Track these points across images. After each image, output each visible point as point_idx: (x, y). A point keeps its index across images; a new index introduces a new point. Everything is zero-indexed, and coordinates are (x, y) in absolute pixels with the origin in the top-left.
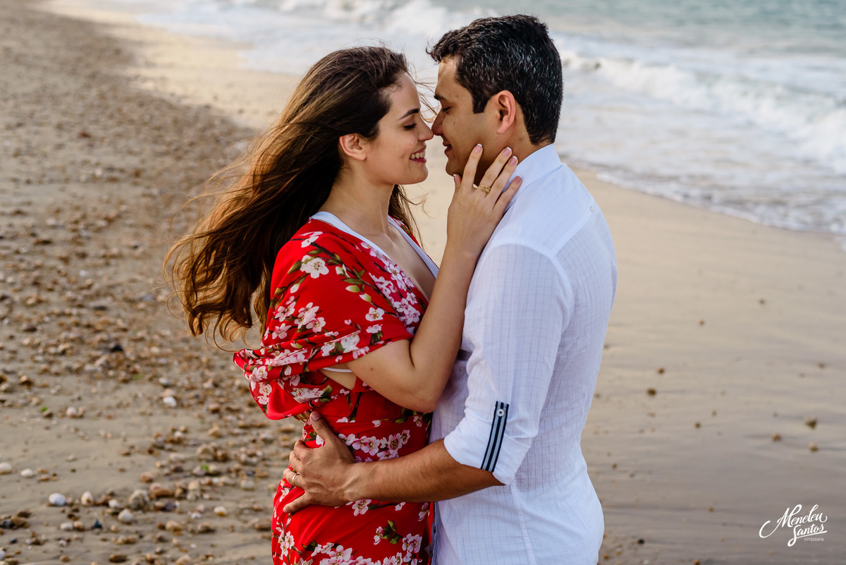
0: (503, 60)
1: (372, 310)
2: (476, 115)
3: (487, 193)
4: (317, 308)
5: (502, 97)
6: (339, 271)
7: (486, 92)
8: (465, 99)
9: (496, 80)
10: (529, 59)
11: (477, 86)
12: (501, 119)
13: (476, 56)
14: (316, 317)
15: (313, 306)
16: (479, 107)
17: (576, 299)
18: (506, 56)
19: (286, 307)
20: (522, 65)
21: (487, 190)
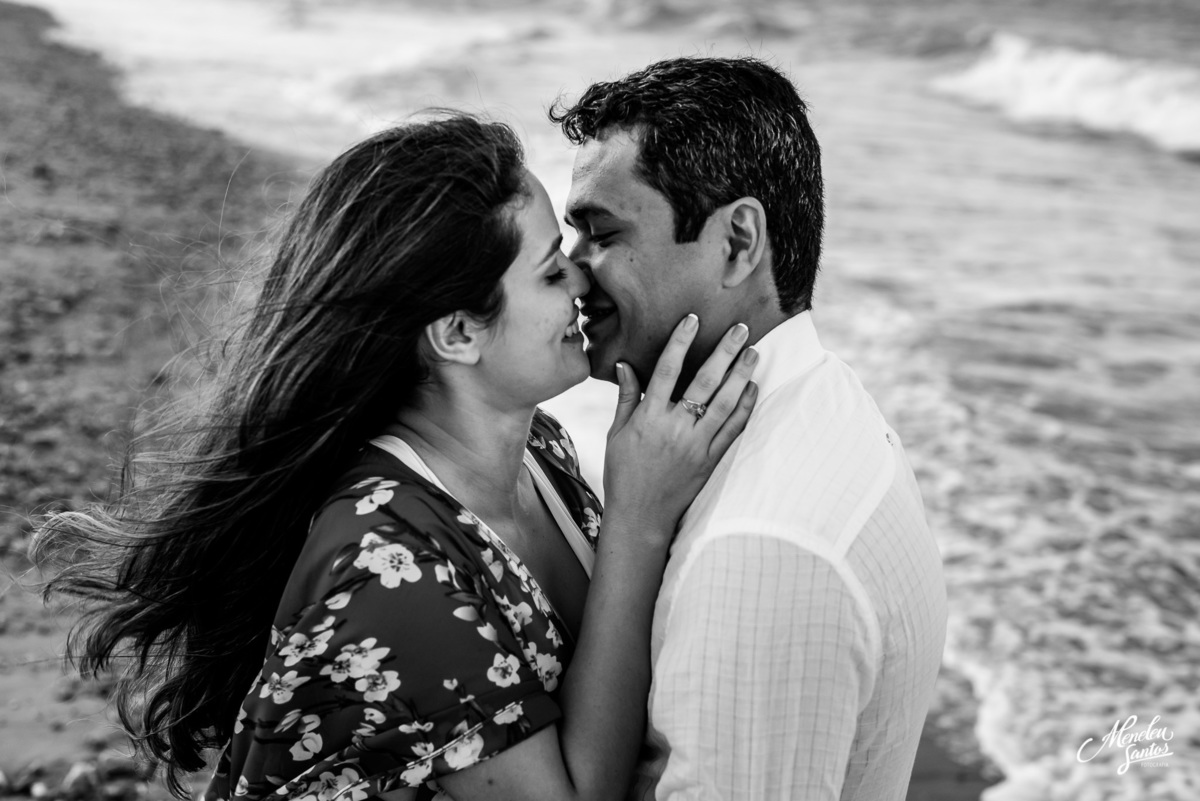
0: (744, 137)
1: (498, 659)
2: (680, 247)
3: (698, 417)
4: (384, 652)
5: (739, 213)
6: (441, 573)
7: (706, 201)
8: (654, 213)
9: (730, 176)
10: (789, 140)
11: (685, 187)
12: (732, 258)
13: (691, 126)
14: (380, 670)
15: (376, 647)
16: (688, 228)
17: (886, 644)
18: (748, 129)
19: (311, 636)
20: (777, 151)
21: (700, 411)
